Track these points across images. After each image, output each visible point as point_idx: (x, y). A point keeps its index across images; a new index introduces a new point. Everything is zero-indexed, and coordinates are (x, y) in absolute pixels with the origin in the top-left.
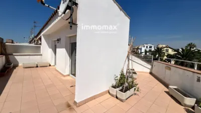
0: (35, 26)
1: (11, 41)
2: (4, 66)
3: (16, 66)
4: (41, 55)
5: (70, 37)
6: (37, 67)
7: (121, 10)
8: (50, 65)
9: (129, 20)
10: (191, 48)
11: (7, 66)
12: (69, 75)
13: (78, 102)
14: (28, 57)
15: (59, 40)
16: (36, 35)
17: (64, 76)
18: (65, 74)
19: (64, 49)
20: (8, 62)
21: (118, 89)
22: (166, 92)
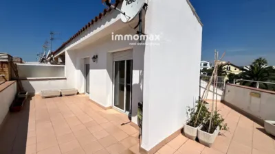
0: (52, 39)
1: (19, 60)
2: (16, 96)
3: (31, 95)
4: (66, 79)
5: (113, 53)
6: (61, 96)
7: (194, 14)
8: (78, 93)
9: (201, 28)
10: (260, 64)
11: (20, 96)
12: (111, 107)
13: (148, 150)
14: (48, 82)
15: (95, 58)
16: (54, 51)
17: (105, 109)
18: (106, 106)
19: (105, 71)
20: (20, 89)
21: (199, 128)
22: (258, 129)
